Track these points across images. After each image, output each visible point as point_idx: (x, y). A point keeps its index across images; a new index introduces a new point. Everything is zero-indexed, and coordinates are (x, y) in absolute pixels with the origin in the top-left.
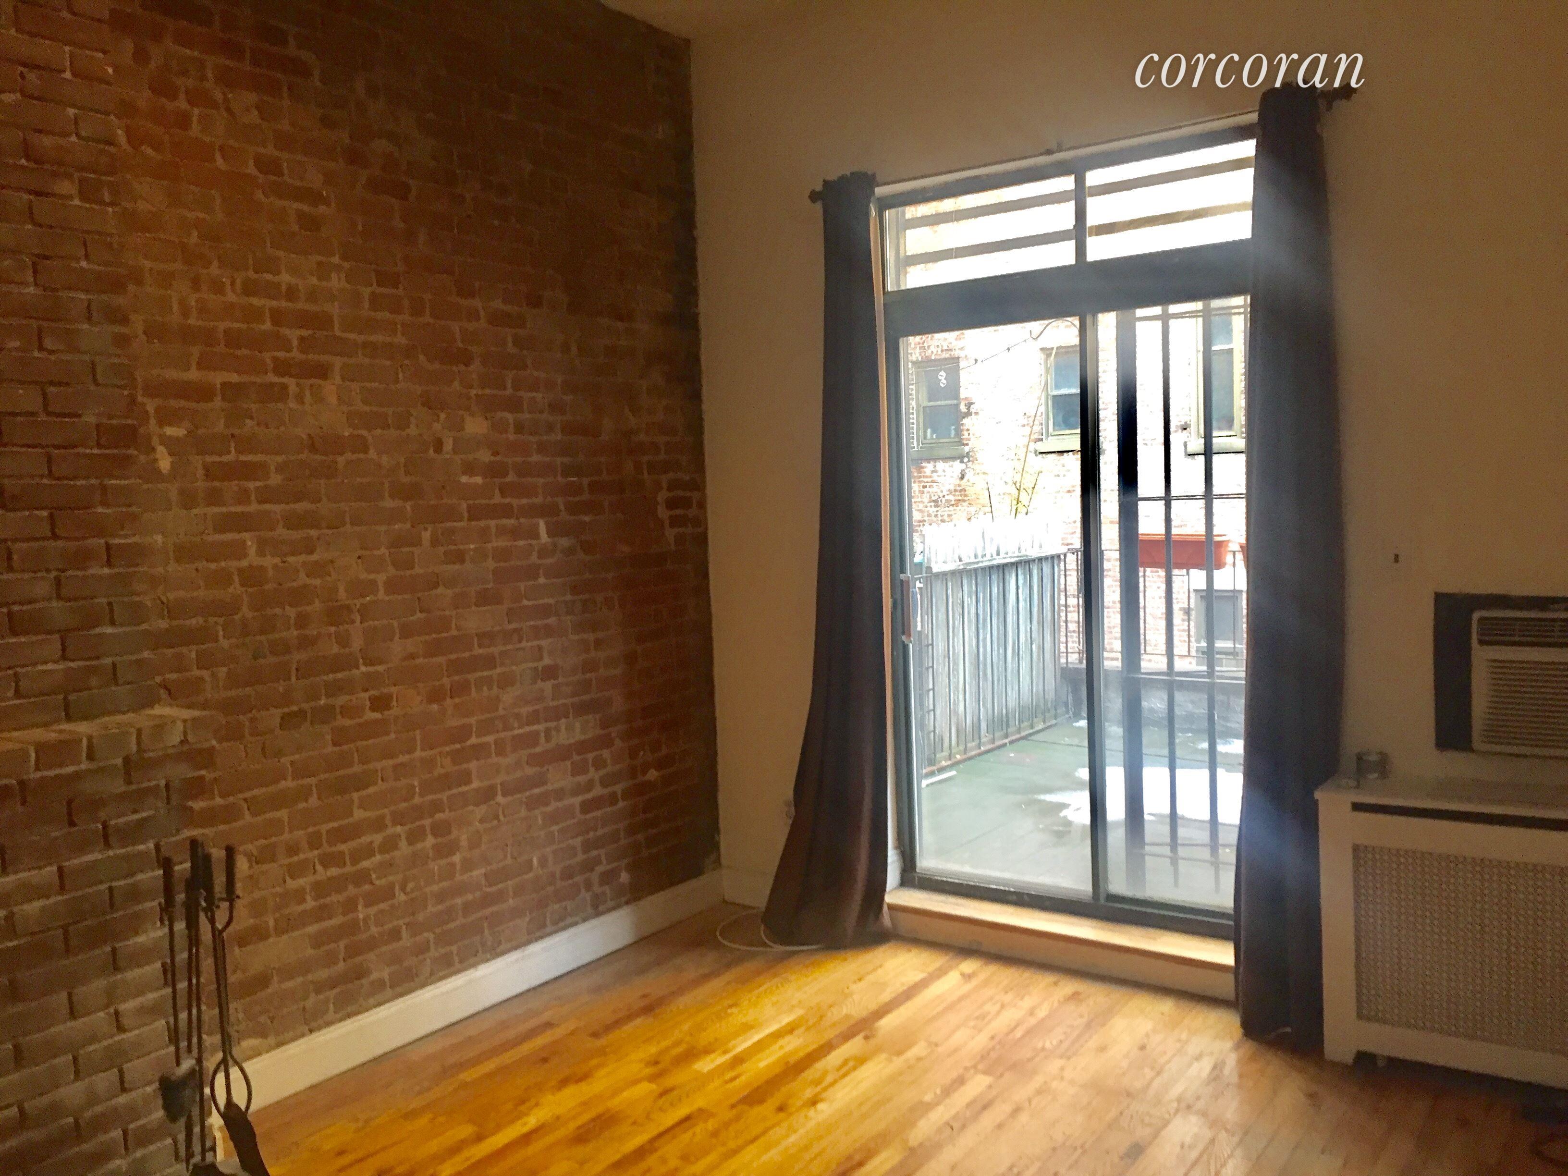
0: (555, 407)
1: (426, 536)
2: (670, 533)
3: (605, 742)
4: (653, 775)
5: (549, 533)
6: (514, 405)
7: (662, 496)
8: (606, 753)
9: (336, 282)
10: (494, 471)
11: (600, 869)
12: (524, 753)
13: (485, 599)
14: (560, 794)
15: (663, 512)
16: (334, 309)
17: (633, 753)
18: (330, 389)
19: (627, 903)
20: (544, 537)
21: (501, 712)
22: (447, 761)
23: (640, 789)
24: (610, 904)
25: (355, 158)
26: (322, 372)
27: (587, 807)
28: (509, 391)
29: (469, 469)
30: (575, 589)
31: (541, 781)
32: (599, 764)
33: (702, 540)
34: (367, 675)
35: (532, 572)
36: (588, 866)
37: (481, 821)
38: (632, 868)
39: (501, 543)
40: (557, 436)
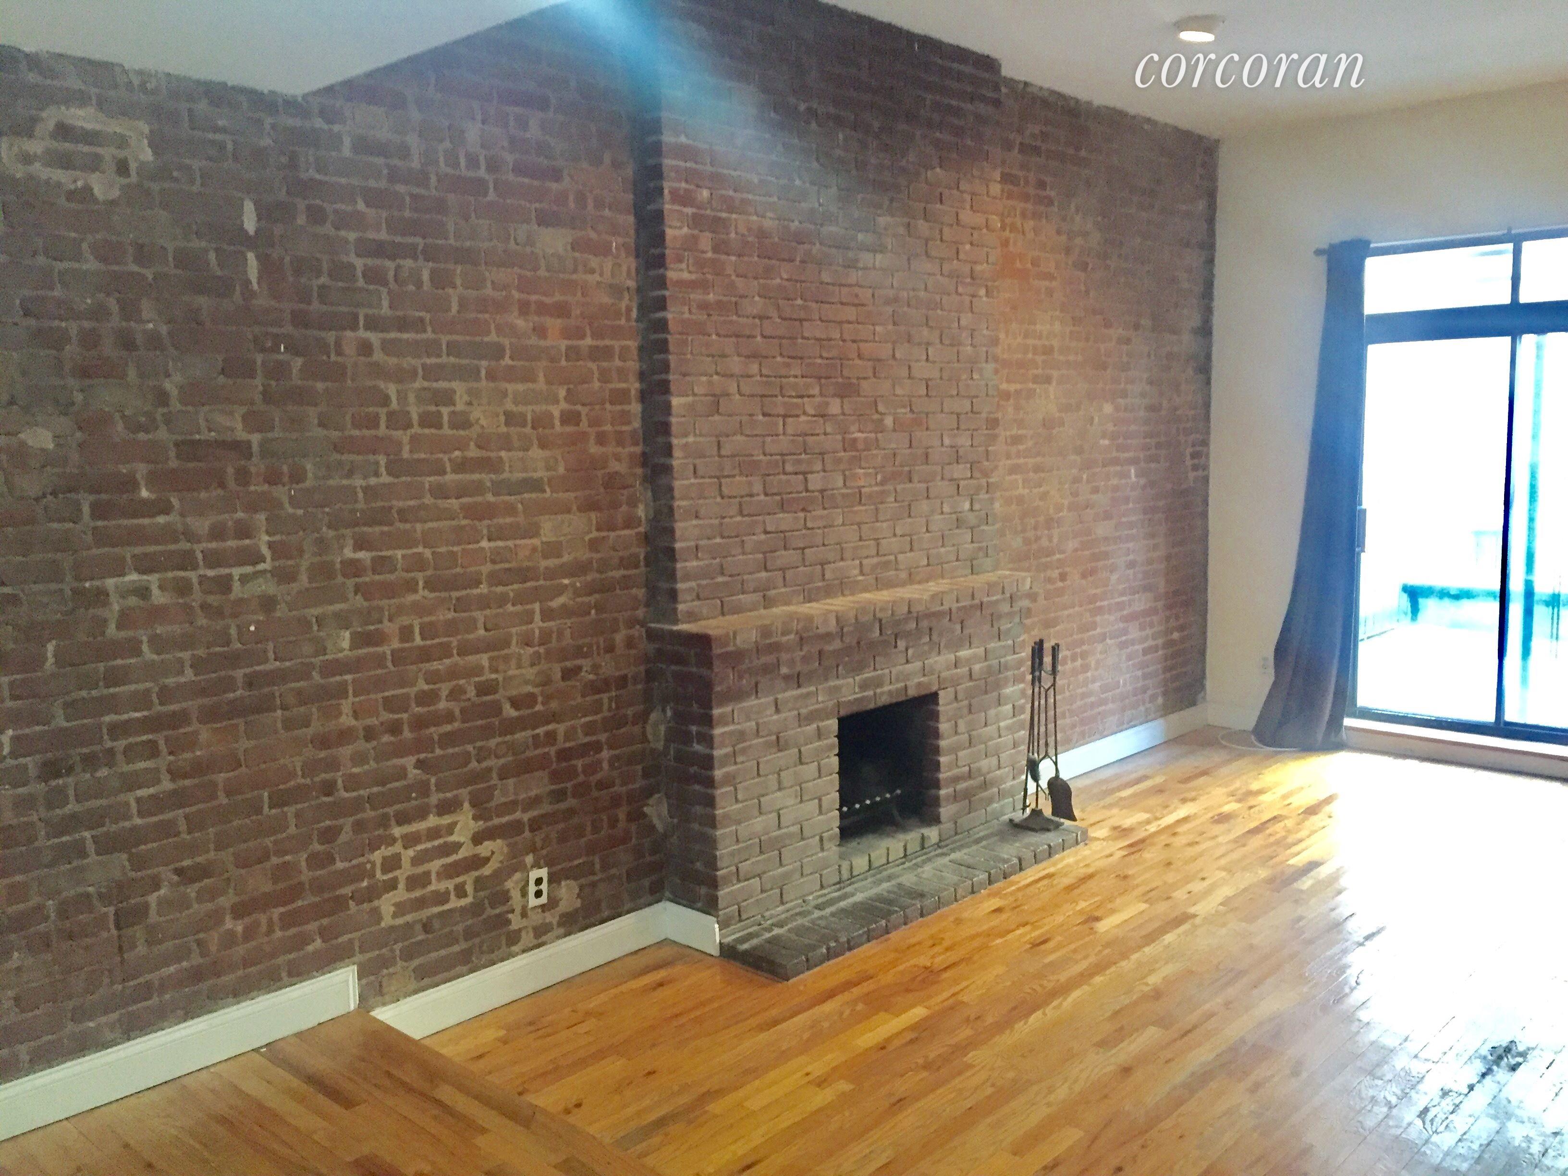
0: (1143, 395)
1: (1085, 477)
2: (1192, 475)
3: (1153, 611)
4: (1176, 635)
5: (1137, 476)
6: (1124, 394)
7: (1189, 450)
8: (1155, 618)
9: (1057, 326)
10: (1113, 437)
11: (1150, 692)
12: (1119, 614)
13: (1107, 516)
14: (1133, 642)
15: (1189, 462)
16: (1055, 343)
17: (1168, 619)
18: (1051, 389)
19: (1161, 716)
20: (1133, 478)
21: (1110, 588)
22: (1088, 614)
23: (1170, 644)
24: (1153, 716)
25: (1068, 250)
26: (1048, 380)
27: (1145, 652)
28: (1122, 386)
29: (1104, 437)
30: (1145, 512)
31: (1125, 632)
32: (1151, 625)
33: (1206, 480)
34: (1059, 560)
35: (1127, 500)
36: (1144, 690)
37: (1101, 653)
38: (1165, 694)
39: (1115, 481)
40: (1142, 413)
